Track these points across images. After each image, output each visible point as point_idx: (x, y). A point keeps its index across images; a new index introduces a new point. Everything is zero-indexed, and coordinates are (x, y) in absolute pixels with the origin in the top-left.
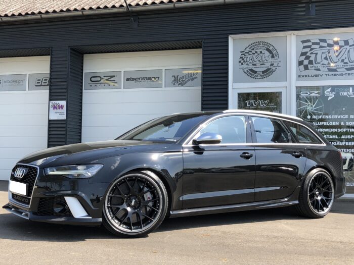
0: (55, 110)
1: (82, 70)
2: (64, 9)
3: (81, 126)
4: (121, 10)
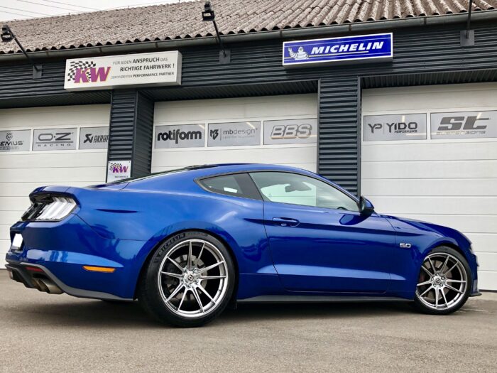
0: (116, 174)
2: (132, 40)
4: (208, 40)
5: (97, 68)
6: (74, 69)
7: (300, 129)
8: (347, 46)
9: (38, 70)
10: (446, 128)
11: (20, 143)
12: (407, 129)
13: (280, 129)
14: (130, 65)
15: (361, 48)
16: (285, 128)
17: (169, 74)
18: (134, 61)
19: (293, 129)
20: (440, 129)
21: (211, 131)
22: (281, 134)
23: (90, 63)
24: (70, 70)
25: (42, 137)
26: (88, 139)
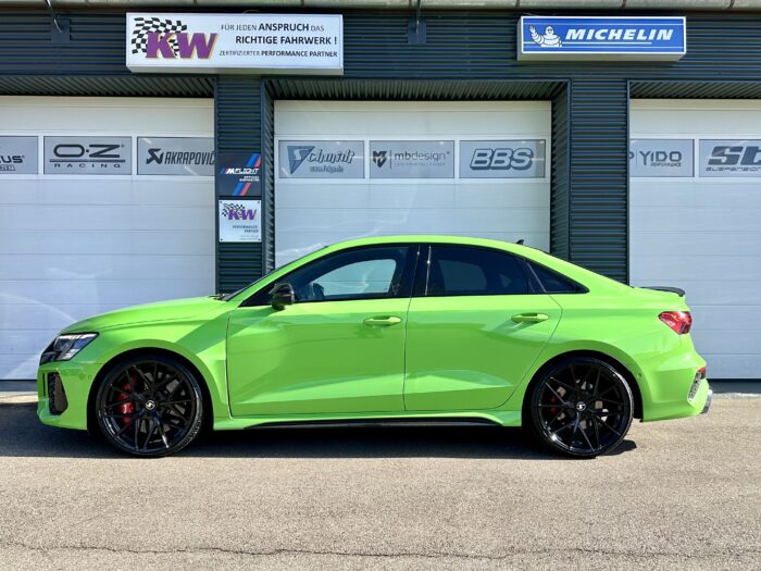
0: (234, 222)
5: (190, 34)
6: (143, 32)
7: (516, 156)
8: (620, 31)
9: (62, 28)
10: (719, 162)
11: (18, 159)
12: (668, 161)
13: (485, 155)
14: (254, 34)
15: (641, 36)
16: (493, 153)
17: (329, 54)
18: (262, 27)
19: (505, 154)
20: (711, 162)
21: (375, 154)
22: (485, 162)
23: (175, 24)
24: (135, 32)
25: (60, 151)
26: (154, 157)
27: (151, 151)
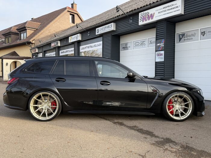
0: (159, 57)
1: (175, 32)
3: (174, 64)
5: (150, 14)
6: (142, 16)
9: (131, 19)
11: (129, 47)
14: (162, 10)
18: (163, 8)
23: (147, 13)
25: (136, 44)
26: (151, 42)
27: (150, 41)
